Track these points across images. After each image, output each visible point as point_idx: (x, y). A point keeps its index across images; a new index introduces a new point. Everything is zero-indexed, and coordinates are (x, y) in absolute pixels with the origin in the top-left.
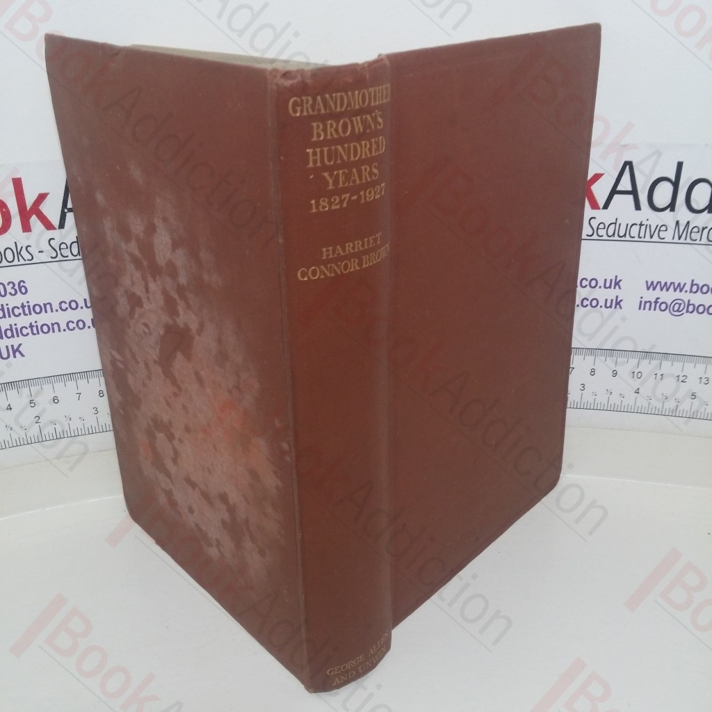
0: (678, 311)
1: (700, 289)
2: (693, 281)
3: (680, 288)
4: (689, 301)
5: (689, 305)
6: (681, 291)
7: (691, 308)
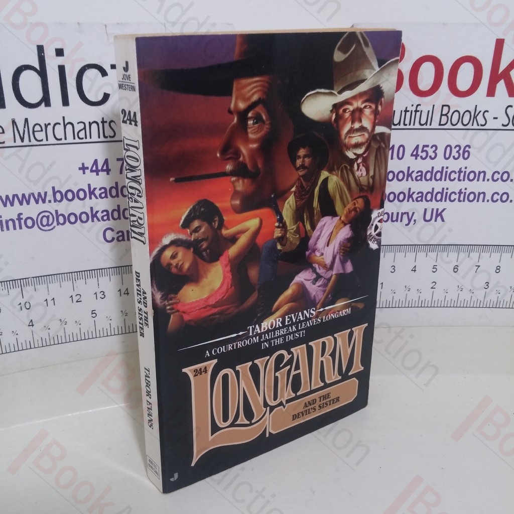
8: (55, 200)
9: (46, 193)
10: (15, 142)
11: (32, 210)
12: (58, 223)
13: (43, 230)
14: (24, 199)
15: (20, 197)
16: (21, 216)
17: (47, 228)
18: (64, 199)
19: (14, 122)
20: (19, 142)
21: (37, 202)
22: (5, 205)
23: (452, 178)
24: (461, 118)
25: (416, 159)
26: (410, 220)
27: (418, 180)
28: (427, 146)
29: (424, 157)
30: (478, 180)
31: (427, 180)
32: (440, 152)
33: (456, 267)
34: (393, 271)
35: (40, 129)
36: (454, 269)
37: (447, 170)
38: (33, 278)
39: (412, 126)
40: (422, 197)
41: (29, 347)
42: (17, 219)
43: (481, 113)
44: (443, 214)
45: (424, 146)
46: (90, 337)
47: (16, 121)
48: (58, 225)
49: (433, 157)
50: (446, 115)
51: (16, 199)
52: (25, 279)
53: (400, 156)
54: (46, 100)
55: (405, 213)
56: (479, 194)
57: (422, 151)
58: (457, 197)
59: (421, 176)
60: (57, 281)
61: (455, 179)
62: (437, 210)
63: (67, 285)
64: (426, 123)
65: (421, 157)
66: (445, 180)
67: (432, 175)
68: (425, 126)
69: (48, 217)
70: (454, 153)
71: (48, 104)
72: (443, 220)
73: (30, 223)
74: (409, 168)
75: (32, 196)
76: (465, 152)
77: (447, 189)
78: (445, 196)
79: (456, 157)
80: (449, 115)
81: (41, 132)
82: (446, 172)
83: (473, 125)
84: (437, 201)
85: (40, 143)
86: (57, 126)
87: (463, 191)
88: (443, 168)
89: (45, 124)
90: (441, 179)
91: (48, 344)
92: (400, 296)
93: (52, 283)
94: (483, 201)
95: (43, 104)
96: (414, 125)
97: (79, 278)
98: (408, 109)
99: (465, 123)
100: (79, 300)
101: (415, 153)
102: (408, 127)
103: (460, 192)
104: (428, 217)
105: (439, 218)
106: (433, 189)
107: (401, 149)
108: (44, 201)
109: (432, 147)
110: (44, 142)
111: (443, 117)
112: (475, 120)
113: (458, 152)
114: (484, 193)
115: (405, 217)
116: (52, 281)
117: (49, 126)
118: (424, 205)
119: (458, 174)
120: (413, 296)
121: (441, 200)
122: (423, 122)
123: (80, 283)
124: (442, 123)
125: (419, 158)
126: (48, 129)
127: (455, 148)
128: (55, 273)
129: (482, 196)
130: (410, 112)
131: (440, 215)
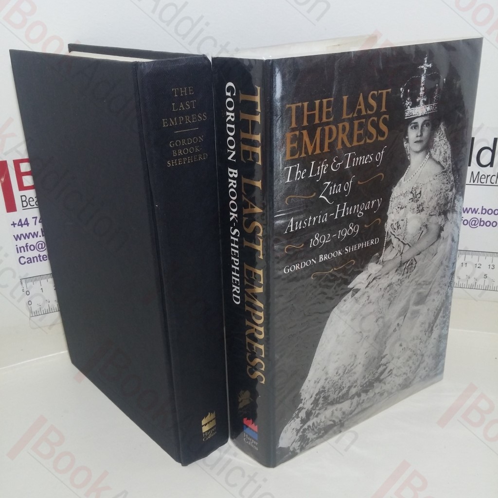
0: (474, 225)
1: (487, 212)
2: (483, 207)
3: (475, 211)
4: (481, 219)
5: (481, 221)
6: (476, 213)
7: (482, 223)
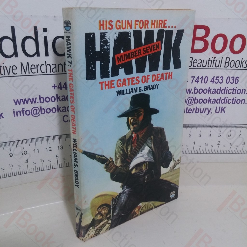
8: (40, 102)
9: (36, 98)
10: (22, 73)
11: (29, 107)
12: (42, 113)
13: (34, 116)
14: (25, 101)
15: (24, 100)
16: (24, 110)
17: (36, 115)
18: (45, 102)
19: (22, 64)
20: (24, 74)
21: (32, 103)
22: (16, 104)
23: (230, 92)
24: (235, 64)
25: (213, 83)
26: (209, 112)
27: (214, 93)
28: (218, 77)
29: (217, 82)
30: (242, 94)
31: (217, 93)
32: (225, 80)
33: (230, 134)
34: (200, 136)
35: (34, 68)
36: (229, 135)
37: (227, 88)
38: (29, 139)
39: (212, 68)
40: (215, 101)
41: (25, 173)
42: (22, 111)
43: (245, 62)
44: (225, 109)
45: (217, 77)
46: (55, 168)
47: (23, 63)
48: (41, 114)
49: (221, 82)
50: (228, 62)
51: (21, 101)
52: (25, 140)
53: (206, 82)
54: (37, 53)
55: (207, 109)
56: (242, 100)
57: (216, 79)
58: (231, 101)
59: (215, 91)
60: (40, 141)
61: (231, 93)
62: (222, 107)
63: (45, 143)
64: (218, 66)
65: (216, 83)
66: (226, 93)
67: (220, 91)
68: (217, 67)
69: (37, 110)
70: (231, 81)
71: (38, 55)
72: (224, 112)
73: (28, 113)
74: (209, 87)
75: (29, 100)
76: (236, 80)
77: (227, 97)
78: (226, 101)
79: (232, 82)
80: (230, 62)
81: (35, 69)
82: (227, 89)
83: (240, 67)
84: (222, 103)
85: (34, 74)
86: (42, 66)
87: (235, 98)
88: (225, 87)
89: (37, 65)
90: (224, 93)
91: (35, 171)
92: (203, 148)
93: (38, 141)
94: (244, 103)
95: (36, 55)
96: (213, 67)
97: (51, 140)
98: (210, 59)
99: (237, 66)
100: (50, 150)
101: (212, 80)
102: (210, 68)
103: (233, 99)
104: (217, 111)
105: (223, 111)
106: (220, 97)
107: (206, 78)
108: (35, 102)
109: (220, 78)
110: (36, 74)
111: (226, 63)
112: (242, 65)
113: (233, 80)
114: (244, 100)
115: (207, 110)
116: (38, 140)
117: (38, 66)
118: (216, 105)
119: (232, 90)
120: (209, 148)
121: (224, 103)
122: (217, 65)
123: (51, 142)
124: (226, 66)
125: (214, 83)
126: (38, 67)
127: (232, 78)
128: (39, 137)
129: (243, 101)
130: (211, 61)
131: (223, 110)
